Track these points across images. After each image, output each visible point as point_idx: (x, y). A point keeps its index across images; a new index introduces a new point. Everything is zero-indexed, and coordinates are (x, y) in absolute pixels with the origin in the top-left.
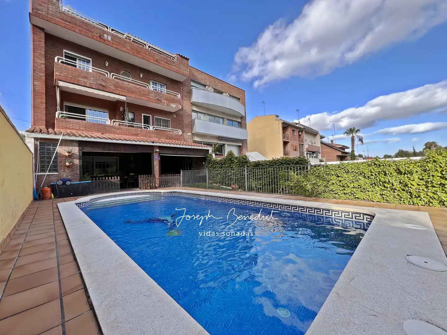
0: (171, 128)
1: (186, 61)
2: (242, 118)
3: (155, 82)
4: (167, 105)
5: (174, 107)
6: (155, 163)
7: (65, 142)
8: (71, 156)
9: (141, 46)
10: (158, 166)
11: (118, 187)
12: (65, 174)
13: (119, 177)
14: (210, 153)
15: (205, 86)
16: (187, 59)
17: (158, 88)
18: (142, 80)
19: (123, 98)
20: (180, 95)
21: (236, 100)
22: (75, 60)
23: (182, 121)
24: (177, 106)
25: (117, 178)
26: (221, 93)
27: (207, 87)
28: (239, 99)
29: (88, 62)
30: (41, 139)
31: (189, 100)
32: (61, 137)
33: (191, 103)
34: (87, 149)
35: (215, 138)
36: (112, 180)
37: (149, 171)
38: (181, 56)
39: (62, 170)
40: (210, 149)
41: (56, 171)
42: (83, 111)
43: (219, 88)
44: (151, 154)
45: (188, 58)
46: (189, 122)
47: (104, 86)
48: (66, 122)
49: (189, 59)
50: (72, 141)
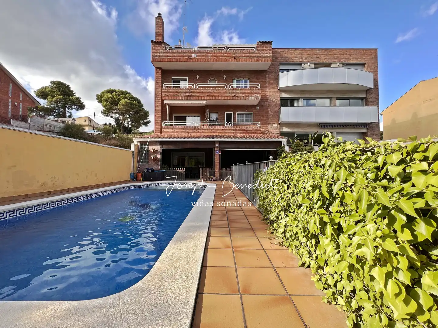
0: (253, 122)
1: (268, 46)
2: (368, 91)
3: (238, 79)
4: (245, 99)
5: (253, 100)
6: (216, 157)
7: (152, 143)
8: (155, 152)
9: (221, 51)
10: (219, 160)
11: (184, 177)
12: (152, 165)
13: (185, 169)
14: (283, 145)
15: (300, 64)
16: (270, 43)
17: (242, 84)
18: (225, 81)
19: (204, 102)
20: (260, 85)
21: (360, 67)
22: (179, 82)
23: (267, 112)
24: (256, 98)
25: (184, 170)
26: (328, 65)
27: (303, 65)
28: (363, 65)
29: (186, 80)
30: (141, 141)
31: (276, 87)
33: (279, 90)
34: (165, 147)
35: (315, 126)
36: (179, 171)
38: (263, 42)
39: (151, 162)
40: (284, 141)
41: (148, 162)
42: (184, 119)
43: (324, 60)
45: (270, 41)
46: (275, 111)
47: (190, 96)
48: (167, 128)
49: (272, 41)
50: (157, 141)
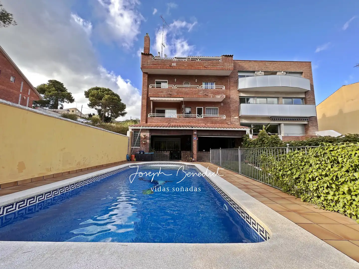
0: (218, 115)
1: (230, 58)
2: (306, 92)
3: (206, 82)
4: (213, 97)
5: (219, 98)
6: (194, 143)
7: (143, 130)
8: (146, 138)
9: (194, 61)
10: (196, 145)
11: (168, 158)
12: (143, 148)
13: (169, 151)
14: (247, 134)
15: (254, 72)
16: (231, 56)
17: (209, 86)
18: (197, 84)
19: (181, 99)
20: (224, 87)
21: (298, 75)
22: (160, 83)
23: (230, 107)
24: (221, 96)
25: (168, 152)
26: (275, 73)
27: (256, 72)
28: (301, 73)
29: (166, 82)
30: (135, 129)
31: (237, 89)
32: (141, 128)
33: (238, 91)
34: (154, 134)
35: (267, 119)
36: (164, 153)
37: (189, 148)
38: (226, 56)
39: (142, 146)
40: (248, 130)
41: (139, 146)
43: (271, 69)
44: (191, 135)
45: (232, 55)
46: (236, 107)
47: (171, 94)
48: (152, 119)
49: (233, 55)
50: (147, 129)
